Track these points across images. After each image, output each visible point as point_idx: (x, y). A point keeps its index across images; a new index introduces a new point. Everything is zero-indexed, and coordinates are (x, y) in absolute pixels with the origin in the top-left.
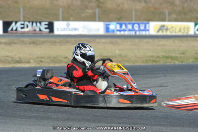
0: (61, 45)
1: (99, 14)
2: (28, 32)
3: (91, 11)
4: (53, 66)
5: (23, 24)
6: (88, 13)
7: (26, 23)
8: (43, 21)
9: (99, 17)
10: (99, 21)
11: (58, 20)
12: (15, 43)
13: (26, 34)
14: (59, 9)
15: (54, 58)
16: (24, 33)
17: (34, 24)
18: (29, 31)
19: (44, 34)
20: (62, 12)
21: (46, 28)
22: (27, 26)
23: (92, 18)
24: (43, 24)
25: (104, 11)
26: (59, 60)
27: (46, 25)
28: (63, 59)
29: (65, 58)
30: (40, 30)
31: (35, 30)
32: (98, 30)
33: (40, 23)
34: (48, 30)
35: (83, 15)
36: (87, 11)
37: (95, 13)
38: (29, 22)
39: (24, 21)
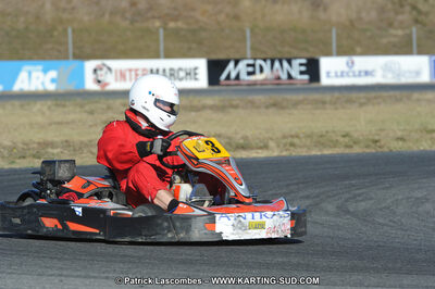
0: (336, 109)
1: (418, 39)
2: (263, 83)
3: (400, 32)
4: (319, 153)
5: (253, 65)
6: (395, 36)
7: (259, 62)
8: (296, 58)
9: (418, 46)
10: (420, 53)
11: (328, 54)
12: (236, 107)
13: (258, 87)
14: (330, 31)
15: (321, 136)
16: (254, 84)
17: (277, 64)
18: (266, 79)
19: (298, 86)
20: (338, 35)
21: (302, 73)
22: (262, 70)
23: (404, 48)
24: (296, 63)
25: (431, 32)
26: (332, 141)
27: (301, 65)
28: (342, 139)
29: (344, 136)
30: (290, 77)
31: (279, 78)
32: (418, 73)
33: (289, 62)
34: (306, 77)
35: (385, 41)
36: (393, 31)
37: (409, 36)
38: (265, 60)
39: (255, 59)
